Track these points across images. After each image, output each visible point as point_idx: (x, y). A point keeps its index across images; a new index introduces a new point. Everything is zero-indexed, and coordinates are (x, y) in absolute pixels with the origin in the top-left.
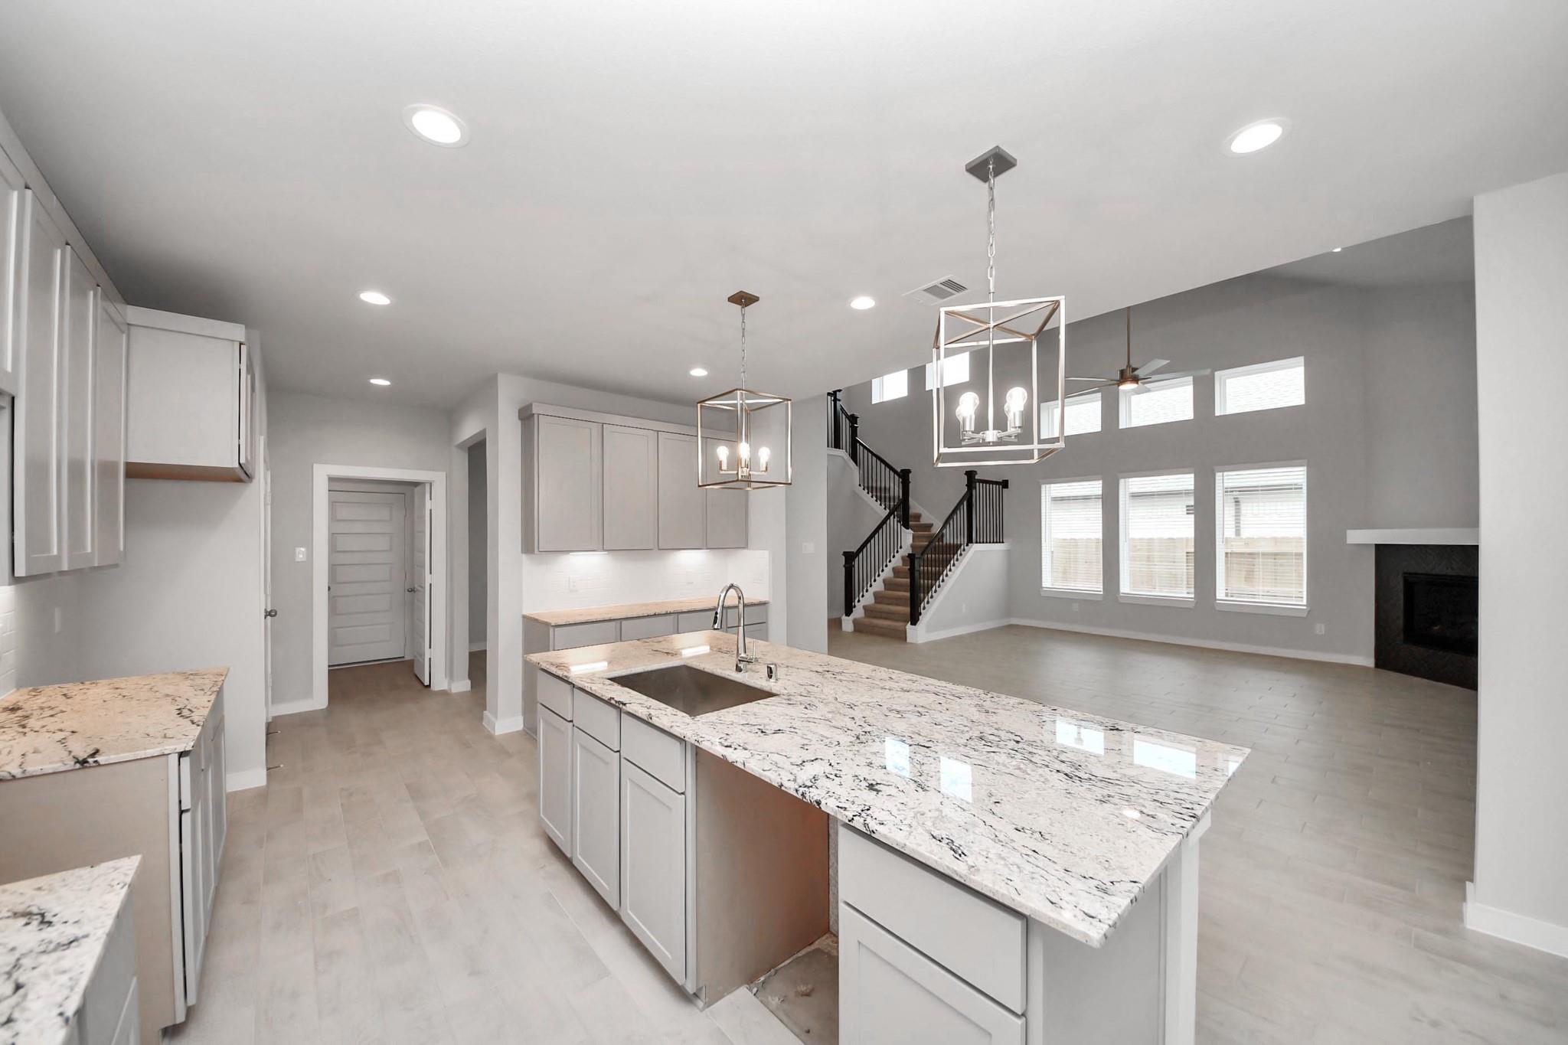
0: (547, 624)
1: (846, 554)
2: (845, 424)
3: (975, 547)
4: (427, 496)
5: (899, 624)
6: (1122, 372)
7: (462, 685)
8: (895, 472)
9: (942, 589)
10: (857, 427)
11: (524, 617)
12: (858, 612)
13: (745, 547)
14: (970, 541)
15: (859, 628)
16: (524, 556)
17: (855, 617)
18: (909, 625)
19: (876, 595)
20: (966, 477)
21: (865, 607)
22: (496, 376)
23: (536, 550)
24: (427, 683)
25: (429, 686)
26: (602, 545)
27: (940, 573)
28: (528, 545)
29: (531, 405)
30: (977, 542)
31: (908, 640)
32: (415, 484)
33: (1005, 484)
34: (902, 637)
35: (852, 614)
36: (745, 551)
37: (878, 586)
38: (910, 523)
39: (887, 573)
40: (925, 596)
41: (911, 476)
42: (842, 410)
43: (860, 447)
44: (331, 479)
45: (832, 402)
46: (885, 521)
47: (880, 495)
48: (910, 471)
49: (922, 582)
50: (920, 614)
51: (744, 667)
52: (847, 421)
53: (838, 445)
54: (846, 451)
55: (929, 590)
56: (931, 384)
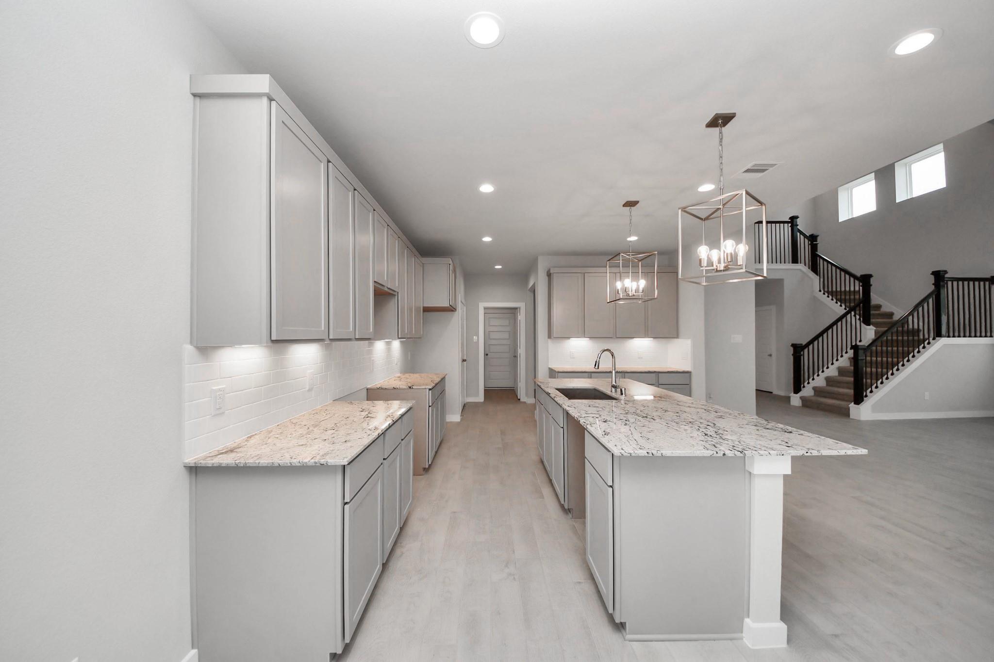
0: (555, 371)
1: (794, 346)
2: (802, 242)
3: (943, 341)
4: (519, 314)
5: (843, 403)
8: (855, 277)
9: (894, 378)
10: (817, 244)
11: (549, 368)
12: (807, 391)
13: (677, 337)
14: (938, 334)
15: (806, 403)
16: (549, 340)
17: (803, 395)
18: (852, 405)
19: (828, 380)
20: (933, 277)
21: (814, 388)
22: (537, 257)
23: (552, 337)
24: (519, 398)
26: (583, 334)
29: (550, 269)
30: (949, 337)
31: (851, 417)
32: (516, 309)
33: (992, 281)
34: (846, 413)
35: (801, 393)
36: (676, 340)
37: (832, 371)
38: (872, 320)
39: (844, 361)
40: (874, 381)
41: (872, 280)
42: (801, 233)
43: (821, 261)
44: (485, 308)
45: (790, 228)
46: (840, 319)
47: (839, 297)
48: (870, 276)
49: (869, 370)
50: (866, 396)
51: (613, 389)
52: (806, 241)
53: (795, 260)
54: (805, 265)
55: (879, 377)
56: (901, 196)
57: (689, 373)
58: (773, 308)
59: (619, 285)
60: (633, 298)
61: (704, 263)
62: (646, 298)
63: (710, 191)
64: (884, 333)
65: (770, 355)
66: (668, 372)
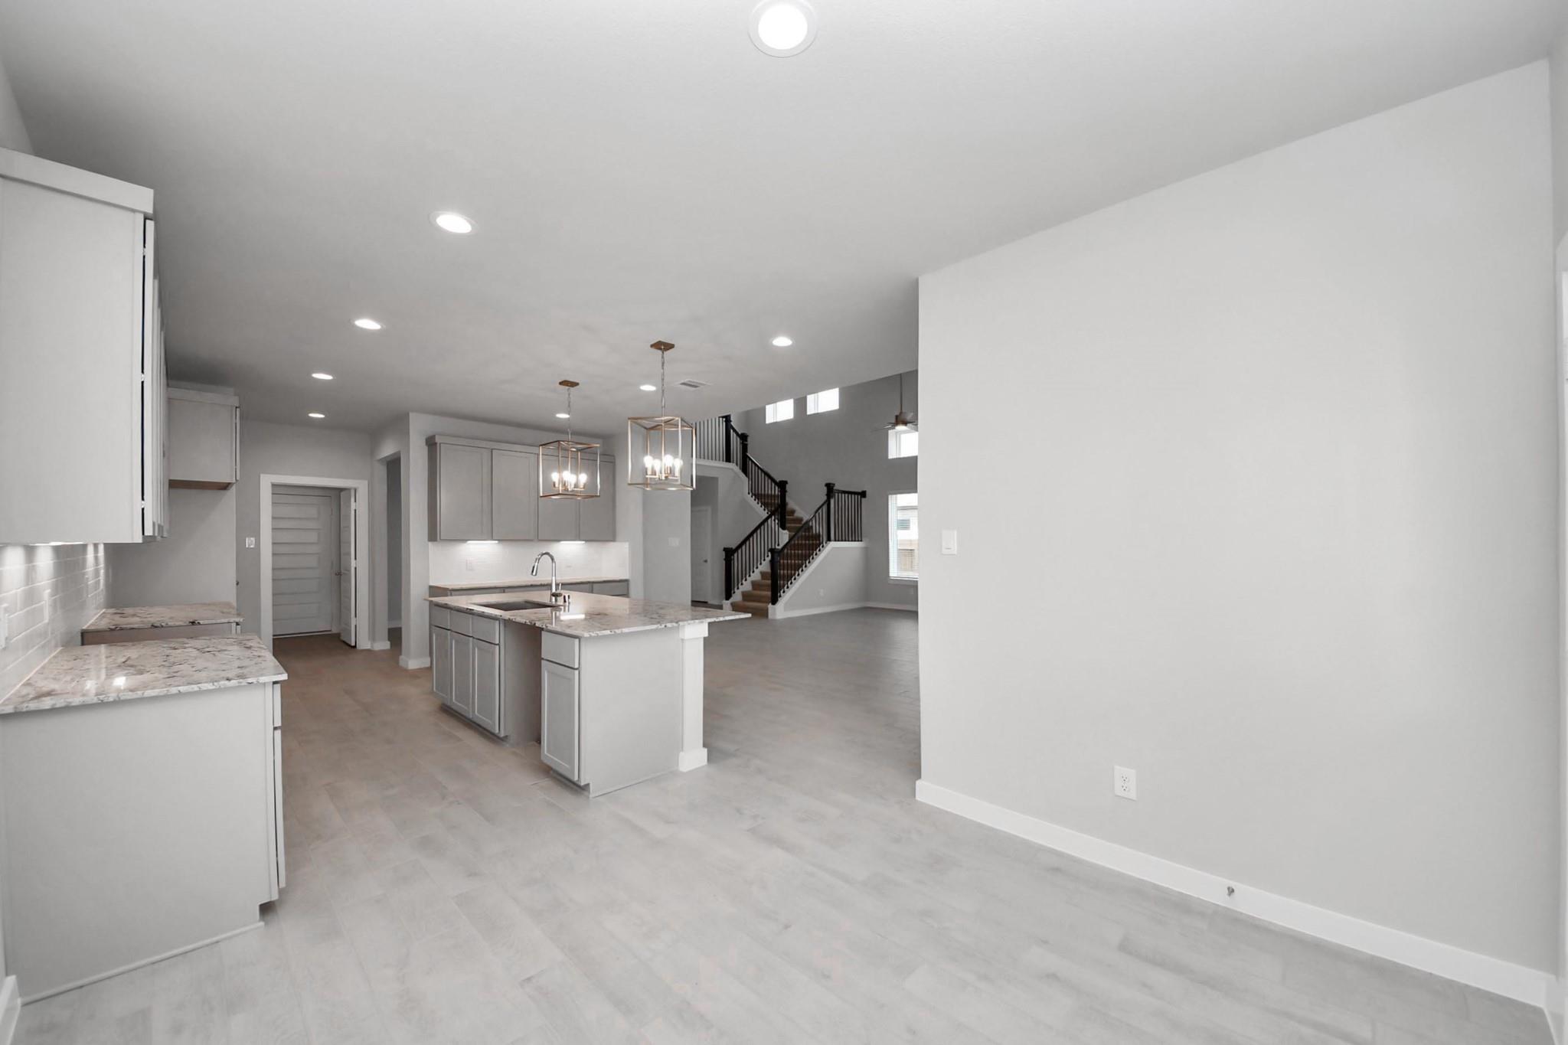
0: (446, 589)
1: (725, 549)
2: (735, 441)
3: (833, 544)
4: (353, 499)
6: (897, 417)
7: (383, 645)
8: (776, 483)
9: (801, 577)
10: (747, 444)
11: (429, 586)
12: (737, 597)
13: (614, 540)
14: (829, 539)
16: (430, 544)
17: (735, 601)
18: (770, 606)
19: (753, 584)
20: (825, 488)
21: (742, 593)
22: (408, 414)
23: (439, 538)
24: (353, 645)
25: (355, 647)
26: (489, 533)
27: (800, 566)
28: (433, 536)
29: (434, 436)
30: (835, 540)
31: (770, 616)
32: (341, 490)
33: (863, 494)
34: (765, 613)
35: (732, 598)
36: (612, 543)
37: (756, 576)
38: (788, 525)
39: (765, 566)
40: (786, 582)
41: (787, 486)
42: (734, 430)
43: (750, 462)
44: (274, 485)
45: (724, 423)
46: (763, 523)
47: (763, 500)
48: (786, 482)
49: (782, 572)
50: (780, 596)
51: (554, 598)
52: (738, 439)
53: (728, 459)
54: (737, 464)
55: (789, 578)
56: (810, 411)
57: (626, 581)
58: (709, 509)
59: (555, 477)
60: (574, 494)
61: (649, 472)
62: (590, 495)
63: (652, 392)
64: (794, 536)
65: (706, 561)
66: (605, 582)
